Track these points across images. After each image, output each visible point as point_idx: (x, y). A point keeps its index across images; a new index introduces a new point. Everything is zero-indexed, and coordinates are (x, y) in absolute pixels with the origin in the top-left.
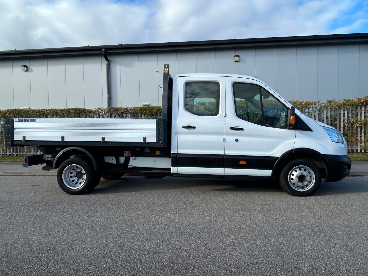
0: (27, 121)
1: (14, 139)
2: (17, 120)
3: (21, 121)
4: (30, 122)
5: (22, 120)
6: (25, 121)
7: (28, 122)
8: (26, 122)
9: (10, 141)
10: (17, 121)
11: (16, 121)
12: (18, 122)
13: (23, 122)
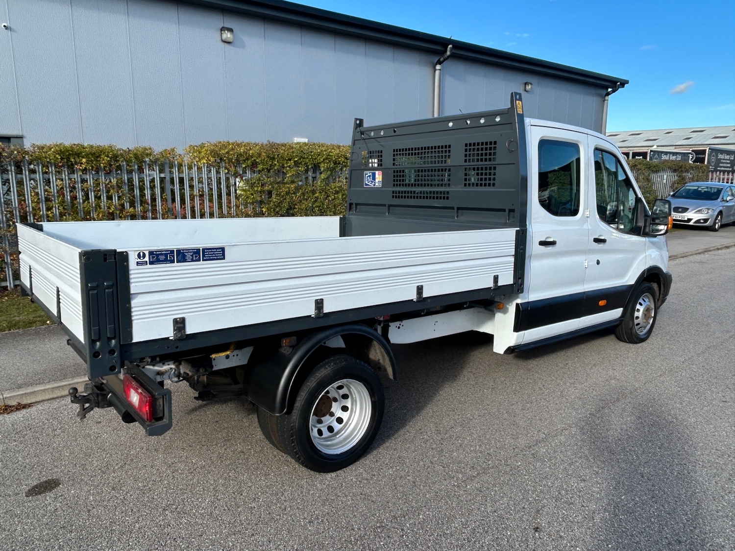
0: (189, 256)
1: (134, 341)
2: (144, 256)
3: (162, 258)
4: (201, 262)
5: (166, 255)
6: (180, 258)
7: (192, 261)
8: (185, 261)
9: (112, 352)
10: (147, 259)
11: (142, 260)
12: (149, 266)
13: (173, 262)
